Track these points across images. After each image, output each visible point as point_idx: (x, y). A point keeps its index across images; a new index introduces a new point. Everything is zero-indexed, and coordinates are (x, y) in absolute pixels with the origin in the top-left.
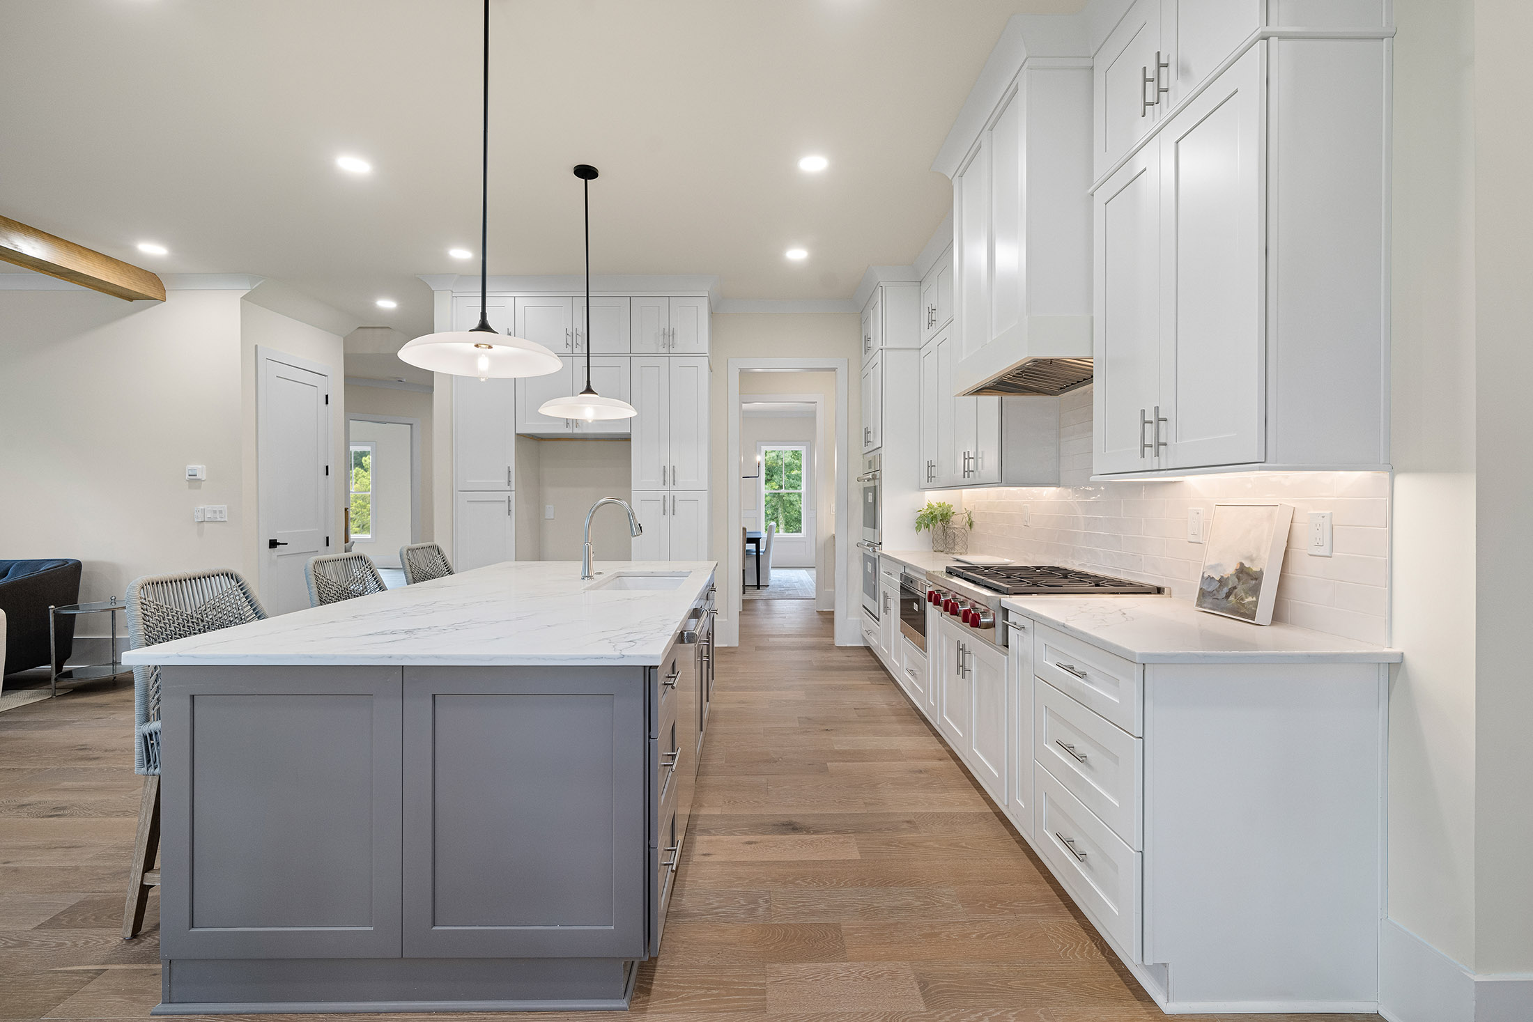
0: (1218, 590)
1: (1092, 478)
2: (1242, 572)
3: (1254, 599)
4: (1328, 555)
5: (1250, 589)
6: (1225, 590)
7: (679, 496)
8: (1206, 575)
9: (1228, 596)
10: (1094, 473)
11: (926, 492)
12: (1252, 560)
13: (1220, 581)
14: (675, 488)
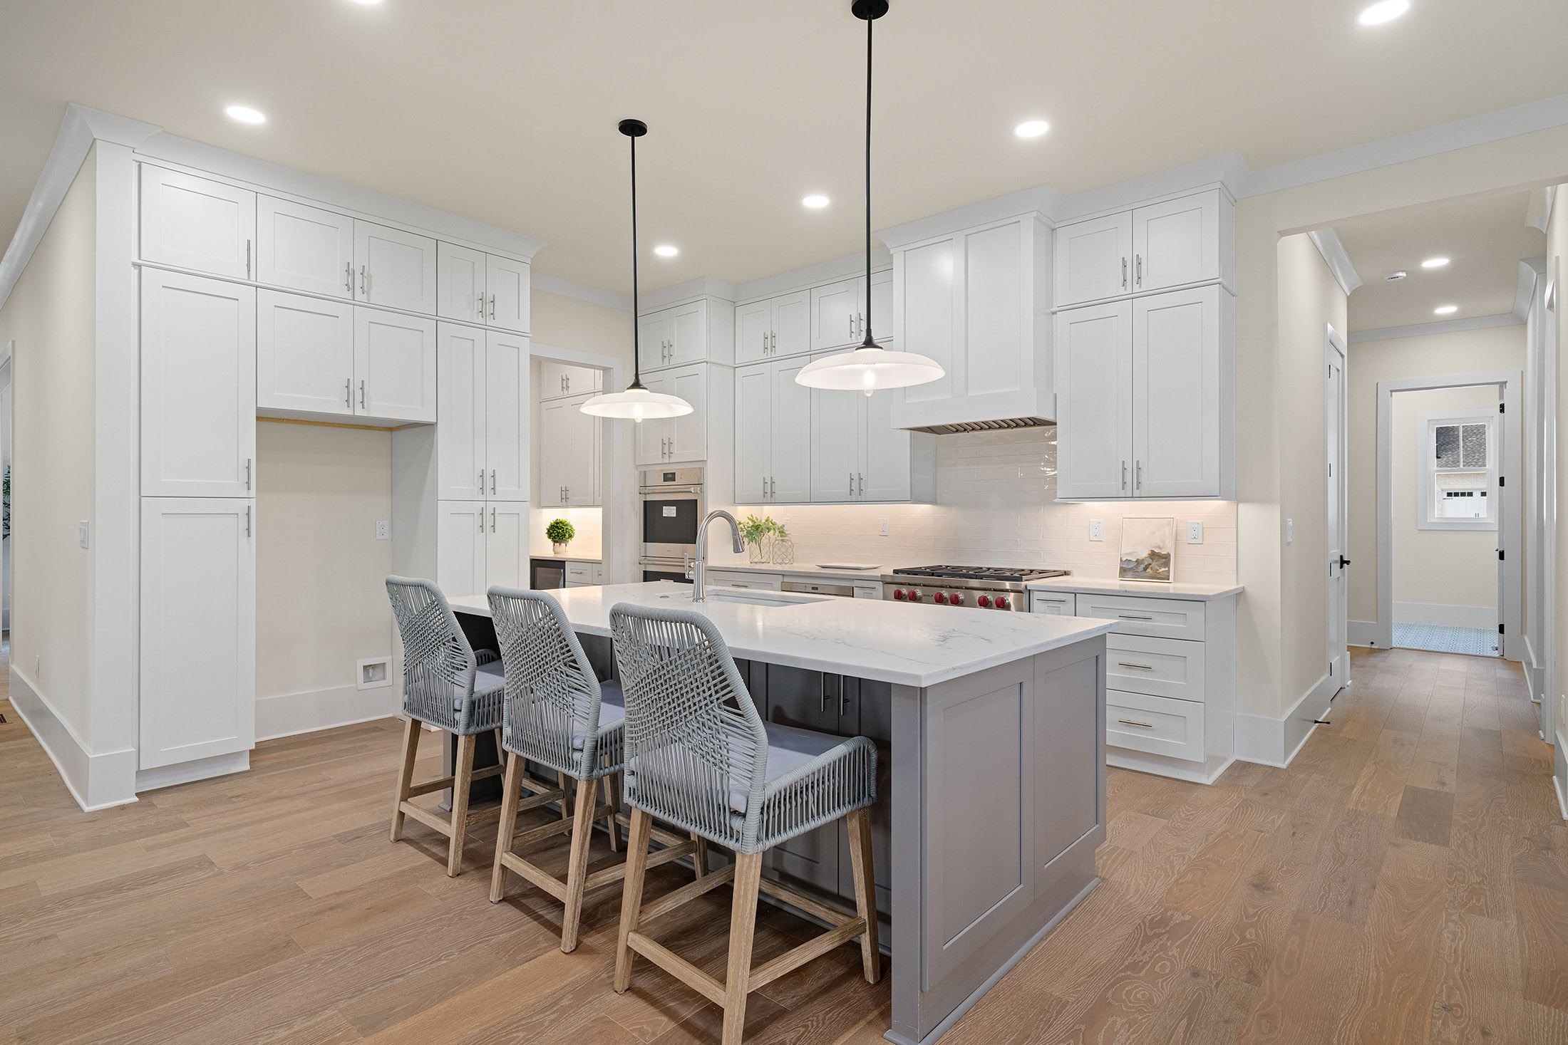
0: (1136, 567)
1: (1056, 500)
2: (1153, 555)
3: (1167, 569)
4: (1201, 542)
5: (1162, 564)
6: (1142, 566)
7: (500, 508)
8: (1124, 559)
9: (1145, 569)
10: (1058, 497)
11: (764, 507)
12: (1159, 547)
13: (1136, 561)
14: (494, 498)
